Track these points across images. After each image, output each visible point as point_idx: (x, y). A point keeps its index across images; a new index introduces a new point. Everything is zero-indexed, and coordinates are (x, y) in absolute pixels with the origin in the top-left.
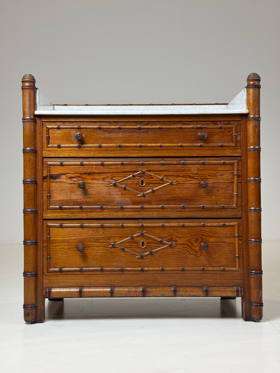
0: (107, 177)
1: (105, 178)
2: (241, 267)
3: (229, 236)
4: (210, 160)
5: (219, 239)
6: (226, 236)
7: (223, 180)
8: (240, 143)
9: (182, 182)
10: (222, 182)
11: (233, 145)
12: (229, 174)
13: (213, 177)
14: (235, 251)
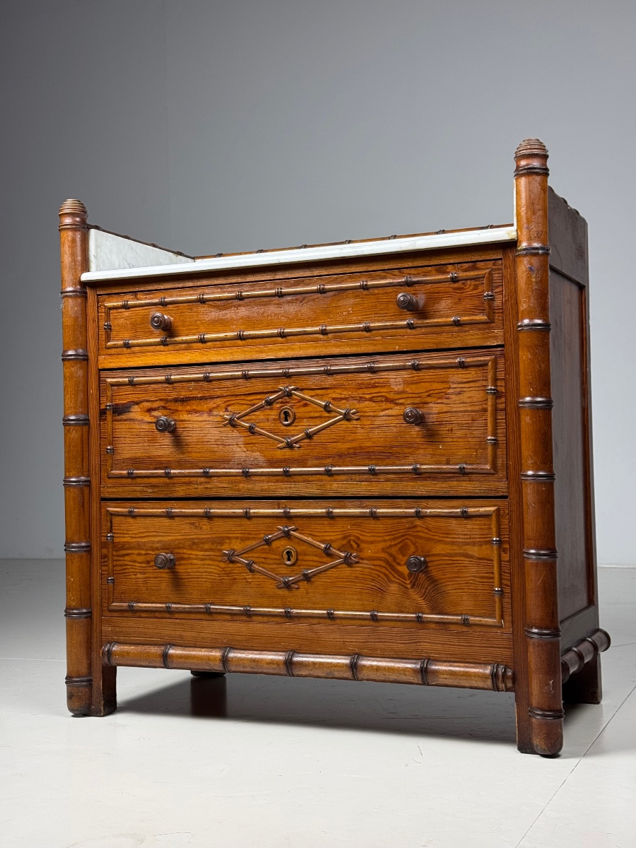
0: (218, 407)
1: (214, 408)
2: (508, 618)
3: (478, 540)
4: (431, 358)
5: (455, 548)
6: (472, 540)
7: (461, 405)
8: (500, 315)
9: (371, 414)
10: (461, 409)
11: (483, 317)
12: (477, 389)
13: (440, 398)
14: (493, 578)
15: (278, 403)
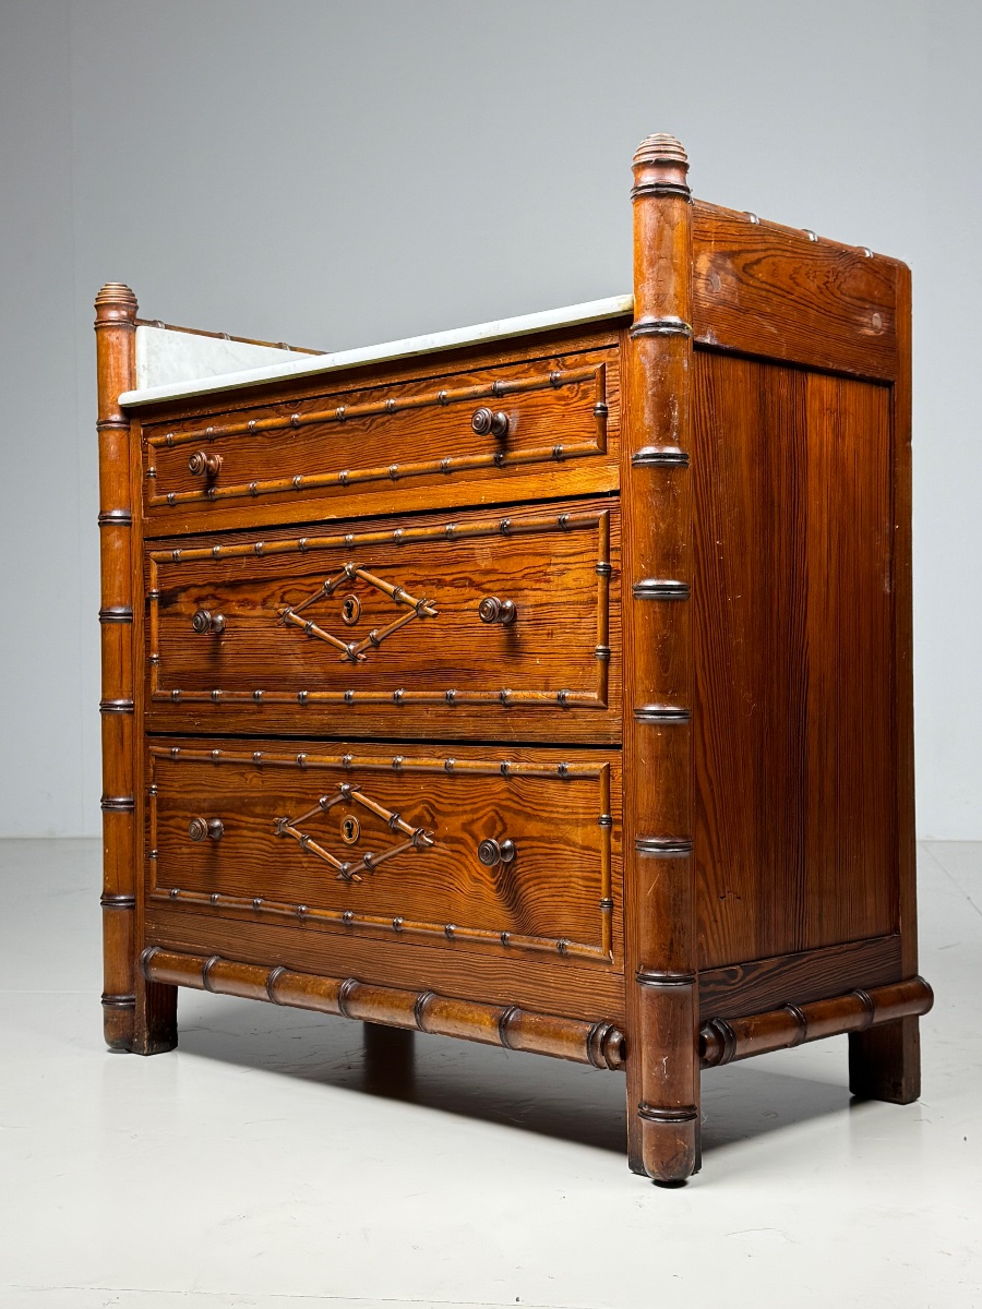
0: (272, 595)
1: (267, 597)
2: (619, 948)
3: (582, 816)
4: (526, 515)
5: (552, 828)
6: (574, 817)
7: (564, 593)
8: (616, 440)
9: (452, 606)
10: (564, 600)
11: (593, 445)
12: (585, 565)
13: (538, 581)
14: (600, 881)
15: (341, 589)
